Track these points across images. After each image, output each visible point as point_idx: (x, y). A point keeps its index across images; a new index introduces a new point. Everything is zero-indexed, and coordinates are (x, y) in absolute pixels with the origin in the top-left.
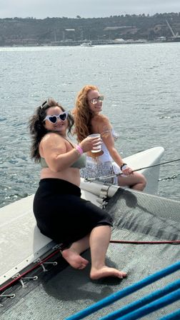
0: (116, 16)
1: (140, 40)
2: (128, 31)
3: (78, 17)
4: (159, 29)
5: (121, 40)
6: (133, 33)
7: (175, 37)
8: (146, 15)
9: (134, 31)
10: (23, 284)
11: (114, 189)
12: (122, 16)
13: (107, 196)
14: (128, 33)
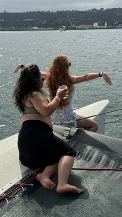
0: (31, 12)
1: (49, 28)
2: (41, 21)
3: (5, 11)
4: (61, 21)
5: (36, 28)
6: (44, 23)
7: (73, 26)
8: (51, 12)
9: (45, 22)
10: (7, 201)
11: (74, 130)
12: (35, 12)
13: (69, 135)
14: (41, 23)
